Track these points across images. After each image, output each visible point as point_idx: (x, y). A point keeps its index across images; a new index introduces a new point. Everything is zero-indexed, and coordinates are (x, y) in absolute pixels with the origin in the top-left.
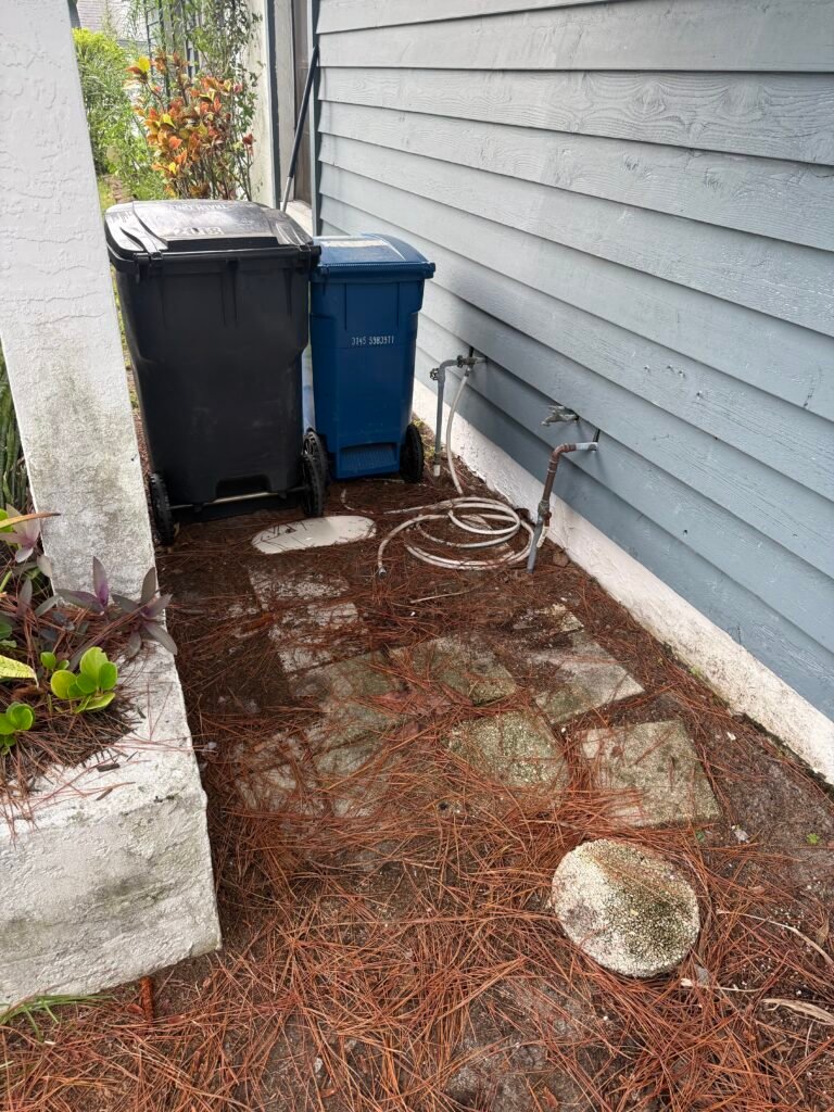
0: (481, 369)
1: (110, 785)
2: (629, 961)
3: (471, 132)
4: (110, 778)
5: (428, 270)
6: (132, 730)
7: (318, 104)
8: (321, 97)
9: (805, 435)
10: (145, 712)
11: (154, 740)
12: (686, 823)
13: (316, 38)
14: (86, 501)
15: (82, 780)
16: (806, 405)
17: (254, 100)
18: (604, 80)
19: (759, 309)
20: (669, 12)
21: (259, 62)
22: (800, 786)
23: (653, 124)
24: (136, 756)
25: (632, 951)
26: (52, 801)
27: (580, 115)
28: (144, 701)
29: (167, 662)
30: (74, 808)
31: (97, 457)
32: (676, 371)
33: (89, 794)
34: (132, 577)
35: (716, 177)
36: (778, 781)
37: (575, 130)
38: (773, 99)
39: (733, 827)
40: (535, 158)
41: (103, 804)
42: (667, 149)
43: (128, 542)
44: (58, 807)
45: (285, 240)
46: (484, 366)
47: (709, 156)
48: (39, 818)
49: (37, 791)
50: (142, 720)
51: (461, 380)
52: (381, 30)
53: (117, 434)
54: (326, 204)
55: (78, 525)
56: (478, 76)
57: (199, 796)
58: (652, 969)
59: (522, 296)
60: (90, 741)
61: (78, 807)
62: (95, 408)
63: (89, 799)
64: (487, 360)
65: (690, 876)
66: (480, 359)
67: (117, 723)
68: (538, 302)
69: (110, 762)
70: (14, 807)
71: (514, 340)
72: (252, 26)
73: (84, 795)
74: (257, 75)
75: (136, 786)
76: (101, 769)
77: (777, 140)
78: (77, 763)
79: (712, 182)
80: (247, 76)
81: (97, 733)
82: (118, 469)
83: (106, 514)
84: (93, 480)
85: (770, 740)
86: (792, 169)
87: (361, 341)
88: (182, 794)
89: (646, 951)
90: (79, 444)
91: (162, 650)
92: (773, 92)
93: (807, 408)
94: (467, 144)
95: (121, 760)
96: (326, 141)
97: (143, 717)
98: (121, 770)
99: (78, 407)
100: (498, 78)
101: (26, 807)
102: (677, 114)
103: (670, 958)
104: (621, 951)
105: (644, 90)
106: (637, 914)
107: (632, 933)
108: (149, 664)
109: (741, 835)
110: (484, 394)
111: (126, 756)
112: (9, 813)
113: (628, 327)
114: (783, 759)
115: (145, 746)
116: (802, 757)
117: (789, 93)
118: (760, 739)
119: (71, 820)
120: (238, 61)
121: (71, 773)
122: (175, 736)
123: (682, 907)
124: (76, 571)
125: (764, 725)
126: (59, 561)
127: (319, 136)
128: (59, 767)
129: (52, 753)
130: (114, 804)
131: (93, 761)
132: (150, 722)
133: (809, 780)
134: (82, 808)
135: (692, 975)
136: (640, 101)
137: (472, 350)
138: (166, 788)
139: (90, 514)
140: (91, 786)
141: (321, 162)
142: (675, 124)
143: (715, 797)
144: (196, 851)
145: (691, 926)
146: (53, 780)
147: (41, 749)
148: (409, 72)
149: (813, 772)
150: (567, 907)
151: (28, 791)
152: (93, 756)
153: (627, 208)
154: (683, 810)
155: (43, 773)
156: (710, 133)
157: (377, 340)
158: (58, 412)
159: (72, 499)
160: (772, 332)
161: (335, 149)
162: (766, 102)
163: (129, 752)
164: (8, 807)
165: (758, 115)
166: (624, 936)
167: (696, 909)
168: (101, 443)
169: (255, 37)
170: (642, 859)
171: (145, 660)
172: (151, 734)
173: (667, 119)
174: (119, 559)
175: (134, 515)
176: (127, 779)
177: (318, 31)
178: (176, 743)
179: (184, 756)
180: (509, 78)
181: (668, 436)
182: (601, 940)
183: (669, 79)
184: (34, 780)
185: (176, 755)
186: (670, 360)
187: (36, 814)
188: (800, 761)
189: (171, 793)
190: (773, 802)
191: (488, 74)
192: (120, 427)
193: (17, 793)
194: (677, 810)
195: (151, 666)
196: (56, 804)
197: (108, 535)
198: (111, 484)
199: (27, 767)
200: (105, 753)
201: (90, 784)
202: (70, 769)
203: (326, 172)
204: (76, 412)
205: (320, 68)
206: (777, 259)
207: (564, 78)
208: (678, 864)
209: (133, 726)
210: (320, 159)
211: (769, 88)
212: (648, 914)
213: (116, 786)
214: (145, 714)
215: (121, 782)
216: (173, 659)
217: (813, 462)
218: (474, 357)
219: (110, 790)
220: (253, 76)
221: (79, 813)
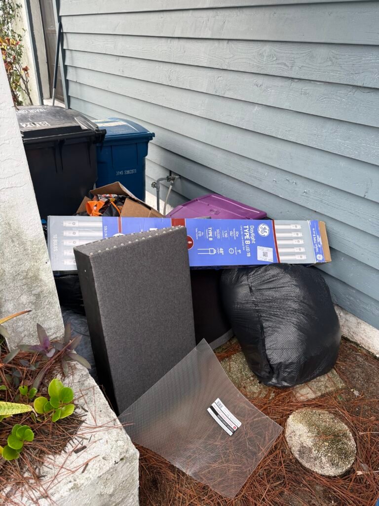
0: (178, 182)
1: (86, 461)
2: (333, 470)
3: (161, 67)
4: (84, 456)
5: (151, 136)
6: (83, 422)
7: (64, 51)
8: (65, 47)
9: (363, 209)
10: (86, 407)
11: (99, 425)
12: (332, 392)
13: (60, 18)
14: (22, 290)
15: (68, 462)
16: (365, 196)
17: (22, 48)
18: (240, 45)
19: (337, 153)
20: (275, 13)
21: (23, 29)
22: (372, 364)
23: (271, 66)
24: (93, 438)
25: (332, 464)
26: (56, 481)
27: (227, 61)
28: (82, 401)
29: (85, 373)
30: (70, 482)
31: (27, 265)
32: (291, 181)
33: (76, 470)
34: (50, 327)
35: (308, 91)
36: (362, 363)
37: (225, 68)
38: (337, 56)
39: (352, 390)
40: (203, 81)
41: (86, 474)
42: (279, 78)
43: (47, 308)
44: (61, 484)
45: (84, 127)
46: (179, 180)
47: (302, 82)
48: (52, 494)
49: (44, 476)
50: (86, 413)
51: (169, 188)
52: (100, 16)
53: (37, 250)
54: (72, 101)
55: (19, 304)
56: (163, 40)
57: (136, 453)
58: (344, 470)
59: (199, 147)
60: (64, 436)
61: (72, 480)
62: (24, 238)
63: (77, 473)
64: (181, 177)
65: (342, 419)
66: (177, 177)
67: (74, 420)
68: (208, 150)
69: (80, 446)
70: (34, 491)
71: (195, 167)
72: (17, 11)
73: (73, 472)
74: (21, 35)
75: (100, 457)
76: (77, 451)
77: (340, 75)
78: (60, 451)
79: (305, 94)
80: (16, 36)
81: (65, 429)
82: (39, 269)
83: (35, 295)
84: (25, 278)
85: (353, 344)
86: (350, 89)
87: (121, 173)
88: (127, 455)
89: (338, 463)
90: (15, 260)
91: (79, 366)
92: (337, 53)
93: (366, 197)
94: (160, 73)
95: (85, 443)
96: (70, 70)
97: (86, 411)
98: (87, 449)
99: (14, 239)
100: (176, 42)
101: (41, 489)
102: (284, 62)
103: (349, 463)
104: (328, 465)
105: (263, 50)
106: (327, 444)
107: (329, 455)
108: (76, 376)
109: (356, 393)
110: (181, 193)
111: (87, 439)
112: (33, 496)
113: (263, 162)
114: (361, 353)
115: (95, 430)
116: (369, 350)
117: (346, 54)
118: (348, 344)
119: (72, 491)
120: (10, 29)
121: (60, 459)
122: (108, 419)
123: (345, 435)
124: (20, 330)
125: (349, 337)
126: (9, 327)
127: (65, 67)
128: (51, 456)
129: (45, 449)
130: (93, 472)
131: (69, 448)
132: (92, 414)
133: (375, 361)
134: (75, 480)
135: (360, 469)
136: (261, 55)
137: (171, 172)
138: (118, 454)
139: (25, 297)
140: (75, 465)
141: (68, 80)
142: (283, 66)
143: (340, 377)
144: (133, 480)
145: (352, 444)
146: (50, 466)
147: (37, 448)
148: (121, 36)
149: (376, 357)
150: (297, 449)
151: (39, 478)
152: (68, 444)
153: (257, 105)
154: (329, 386)
155: (43, 463)
156: (304, 71)
157: (128, 172)
158: (3, 243)
159: (15, 290)
160: (343, 163)
161: (77, 74)
162: (334, 57)
163: (88, 436)
164: (30, 493)
165: (330, 63)
166: (327, 457)
167: (351, 435)
168: (29, 256)
169: (19, 16)
170: (319, 415)
171: (73, 375)
172: (95, 421)
173: (278, 64)
174: (43, 318)
175: (50, 293)
176: (94, 455)
177: (60, 15)
178: (111, 424)
179: (119, 430)
180: (182, 42)
181: (288, 211)
182: (317, 462)
183: (278, 45)
184: (40, 469)
185: (115, 432)
186: (286, 176)
187: (50, 492)
188: (369, 352)
189: (121, 457)
190: (364, 374)
191: (169, 40)
192: (39, 246)
193: (32, 481)
194: (326, 387)
195: (77, 377)
196: (59, 482)
197: (36, 306)
198: (36, 278)
199: (32, 462)
200: (75, 441)
201: (74, 463)
202: (58, 456)
203: (71, 85)
204: (13, 241)
205: (63, 33)
206: (342, 129)
207: (216, 43)
208: (336, 414)
209: (83, 418)
210: (68, 78)
211: (334, 51)
212: (332, 443)
213: (91, 460)
214: (87, 409)
215: (91, 457)
216: (88, 371)
217: (370, 221)
218: (172, 176)
219: (87, 464)
220: (19, 36)
221: (75, 484)
